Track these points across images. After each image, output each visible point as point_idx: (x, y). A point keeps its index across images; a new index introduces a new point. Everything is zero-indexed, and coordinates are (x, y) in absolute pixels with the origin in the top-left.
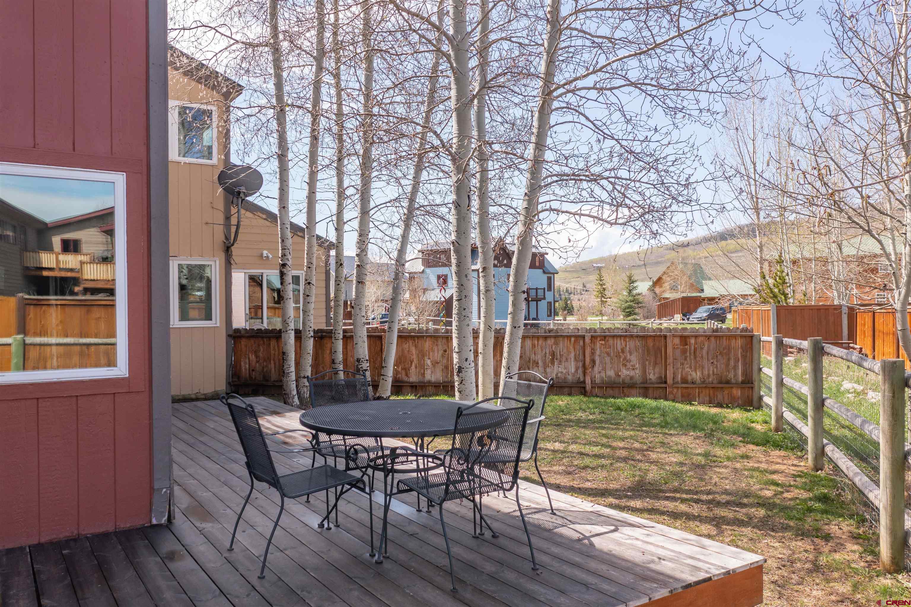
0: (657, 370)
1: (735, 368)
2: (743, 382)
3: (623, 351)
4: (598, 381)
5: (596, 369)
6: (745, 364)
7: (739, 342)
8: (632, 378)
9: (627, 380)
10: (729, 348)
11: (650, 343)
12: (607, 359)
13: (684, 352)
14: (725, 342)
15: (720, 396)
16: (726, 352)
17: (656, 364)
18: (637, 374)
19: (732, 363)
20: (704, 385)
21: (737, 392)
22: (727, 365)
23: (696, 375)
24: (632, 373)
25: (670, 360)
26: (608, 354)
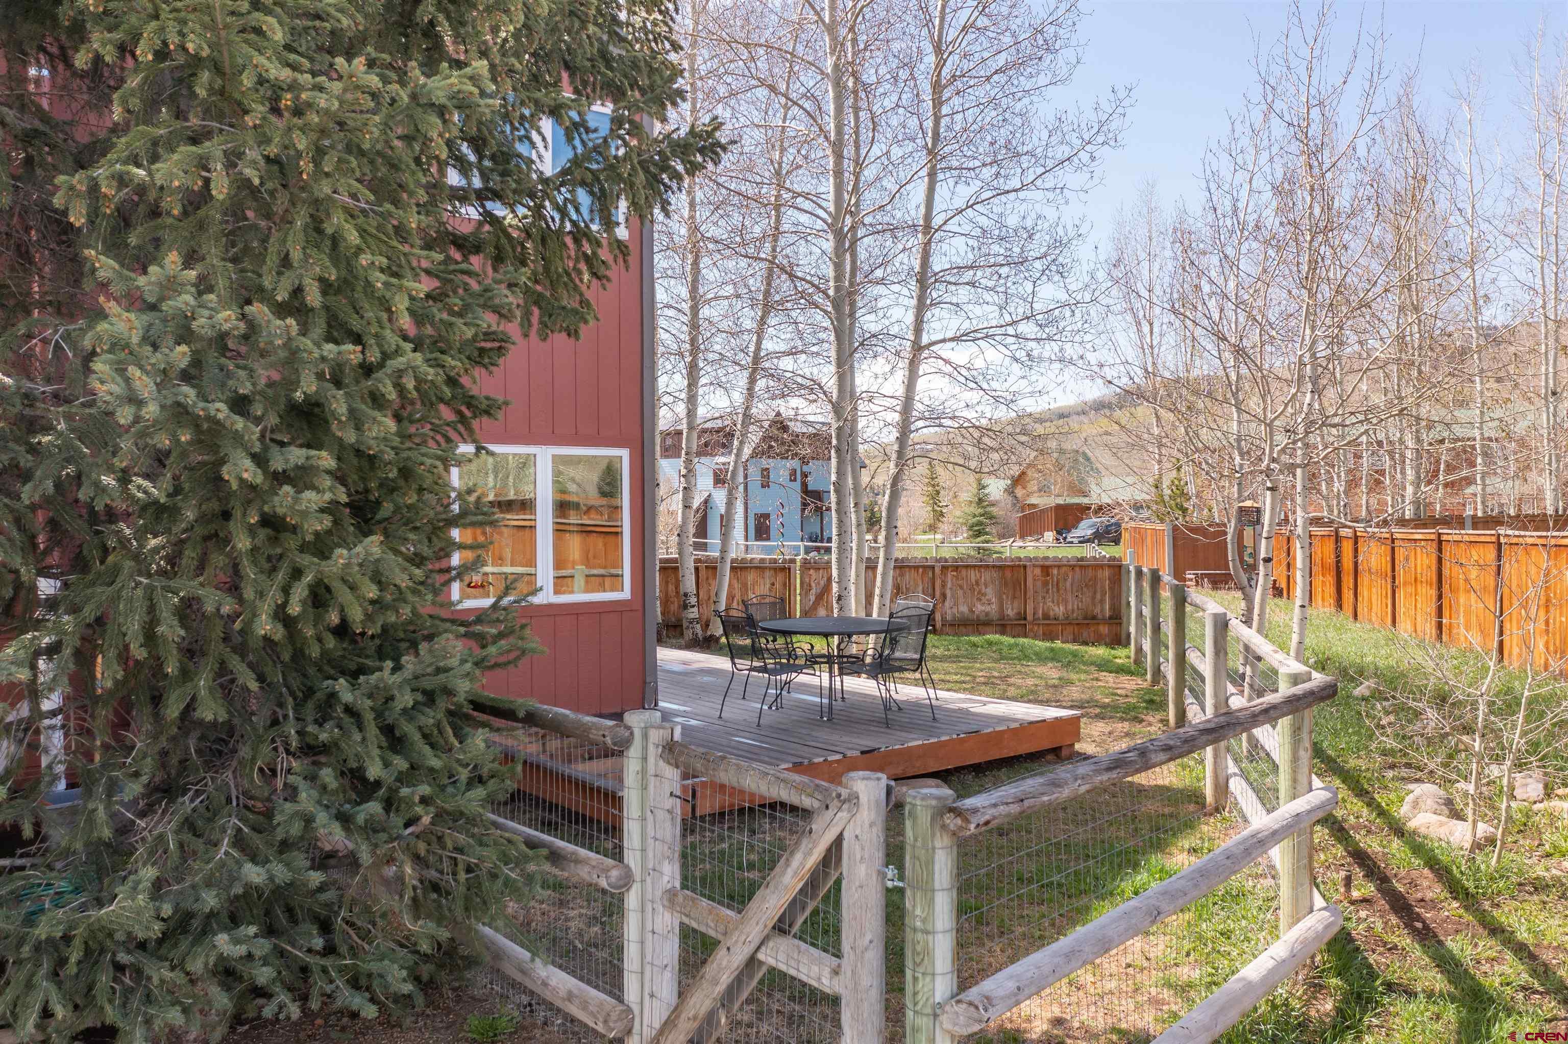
0: (1016, 604)
1: (1102, 601)
2: (1111, 618)
3: (977, 583)
4: (949, 618)
5: (947, 604)
6: (1112, 598)
7: (1107, 573)
8: (987, 614)
9: (982, 617)
10: (1095, 579)
11: (1008, 574)
12: (960, 592)
13: (1045, 584)
14: (1090, 573)
15: (1085, 634)
16: (1092, 584)
17: (1014, 597)
18: (992, 609)
19: (1098, 596)
20: (1068, 622)
21: (1104, 629)
22: (1094, 598)
23: (1059, 611)
24: (988, 609)
25: (1030, 593)
26: (961, 587)
